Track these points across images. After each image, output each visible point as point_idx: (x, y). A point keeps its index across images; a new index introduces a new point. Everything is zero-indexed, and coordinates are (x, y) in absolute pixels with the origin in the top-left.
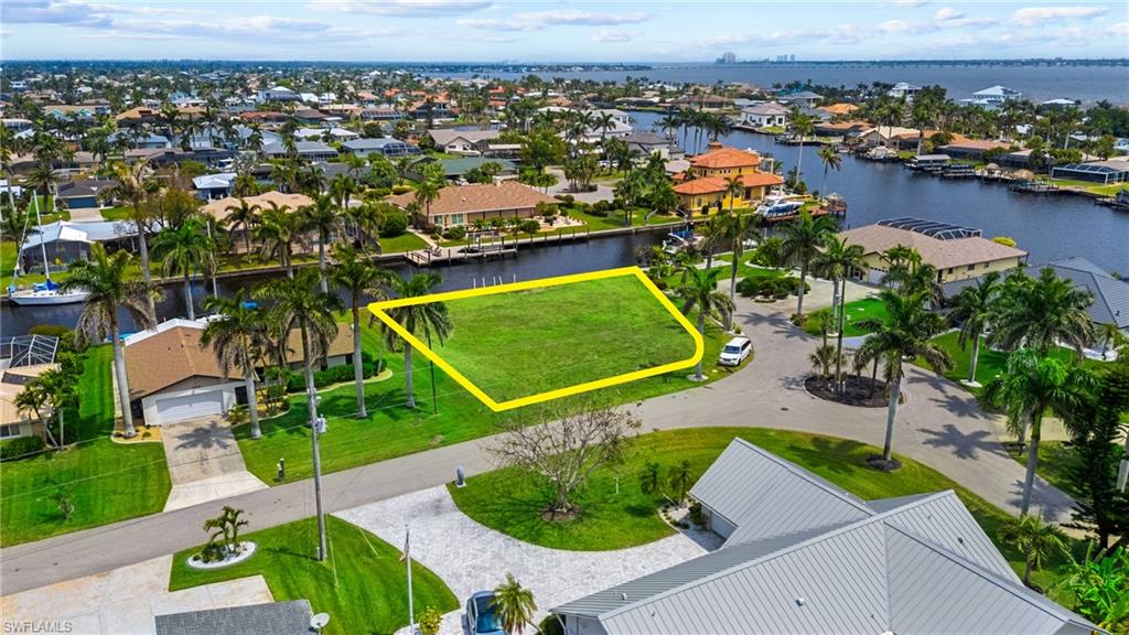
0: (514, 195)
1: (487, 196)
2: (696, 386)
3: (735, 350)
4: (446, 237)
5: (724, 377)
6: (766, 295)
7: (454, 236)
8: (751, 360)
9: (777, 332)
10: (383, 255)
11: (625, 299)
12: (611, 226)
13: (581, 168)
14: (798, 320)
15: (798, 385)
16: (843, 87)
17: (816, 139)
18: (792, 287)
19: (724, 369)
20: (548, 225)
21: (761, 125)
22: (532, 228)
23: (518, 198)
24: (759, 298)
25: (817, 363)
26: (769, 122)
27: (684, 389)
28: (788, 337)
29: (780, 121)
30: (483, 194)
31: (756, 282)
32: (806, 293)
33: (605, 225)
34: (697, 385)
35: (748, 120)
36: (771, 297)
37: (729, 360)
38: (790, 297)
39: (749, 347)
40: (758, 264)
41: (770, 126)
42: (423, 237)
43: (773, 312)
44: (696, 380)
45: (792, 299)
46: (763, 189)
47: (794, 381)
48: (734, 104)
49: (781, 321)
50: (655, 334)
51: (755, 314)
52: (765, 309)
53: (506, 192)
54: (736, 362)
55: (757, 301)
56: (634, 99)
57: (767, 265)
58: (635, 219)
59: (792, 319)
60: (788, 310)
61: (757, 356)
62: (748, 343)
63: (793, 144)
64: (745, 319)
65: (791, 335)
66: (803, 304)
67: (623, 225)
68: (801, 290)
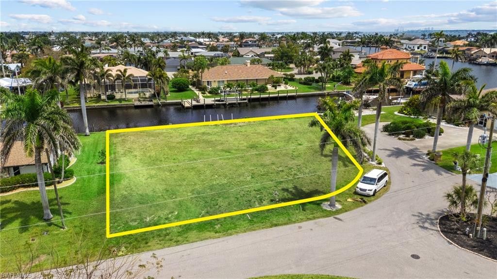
0: (256, 71)
1: (240, 71)
2: (327, 216)
3: (371, 181)
4: (210, 93)
5: (357, 207)
6: (407, 135)
7: (214, 92)
8: (387, 190)
9: (415, 165)
10: (168, 101)
11: (298, 133)
12: (312, 90)
13: (304, 61)
14: (433, 156)
15: (432, 224)
16: (459, 35)
17: (445, 55)
18: (430, 131)
19: (359, 198)
20: (274, 88)
21: (414, 50)
22: (263, 90)
23: (259, 73)
24: (401, 136)
25: (454, 203)
26: (418, 48)
27: (314, 218)
28: (424, 170)
29: (425, 48)
30: (238, 70)
31: (401, 125)
32: (440, 135)
33: (309, 90)
34: (328, 214)
35: (407, 48)
36: (411, 136)
37: (365, 190)
38: (427, 137)
39: (386, 178)
40: (404, 113)
41: (418, 50)
42: (197, 92)
43: (411, 148)
44: (329, 209)
45: (428, 140)
46: (412, 72)
47: (428, 218)
48: (400, 42)
49: (418, 156)
50: (308, 161)
51: (397, 149)
52: (406, 145)
53: (252, 70)
54: (371, 193)
55: (400, 139)
56: (349, 41)
57: (411, 115)
58: (328, 87)
59: (428, 154)
60: (425, 147)
61: (393, 187)
62: (385, 174)
63: (432, 58)
64: (388, 153)
65: (426, 168)
66: (438, 143)
67: (320, 90)
68: (437, 132)
